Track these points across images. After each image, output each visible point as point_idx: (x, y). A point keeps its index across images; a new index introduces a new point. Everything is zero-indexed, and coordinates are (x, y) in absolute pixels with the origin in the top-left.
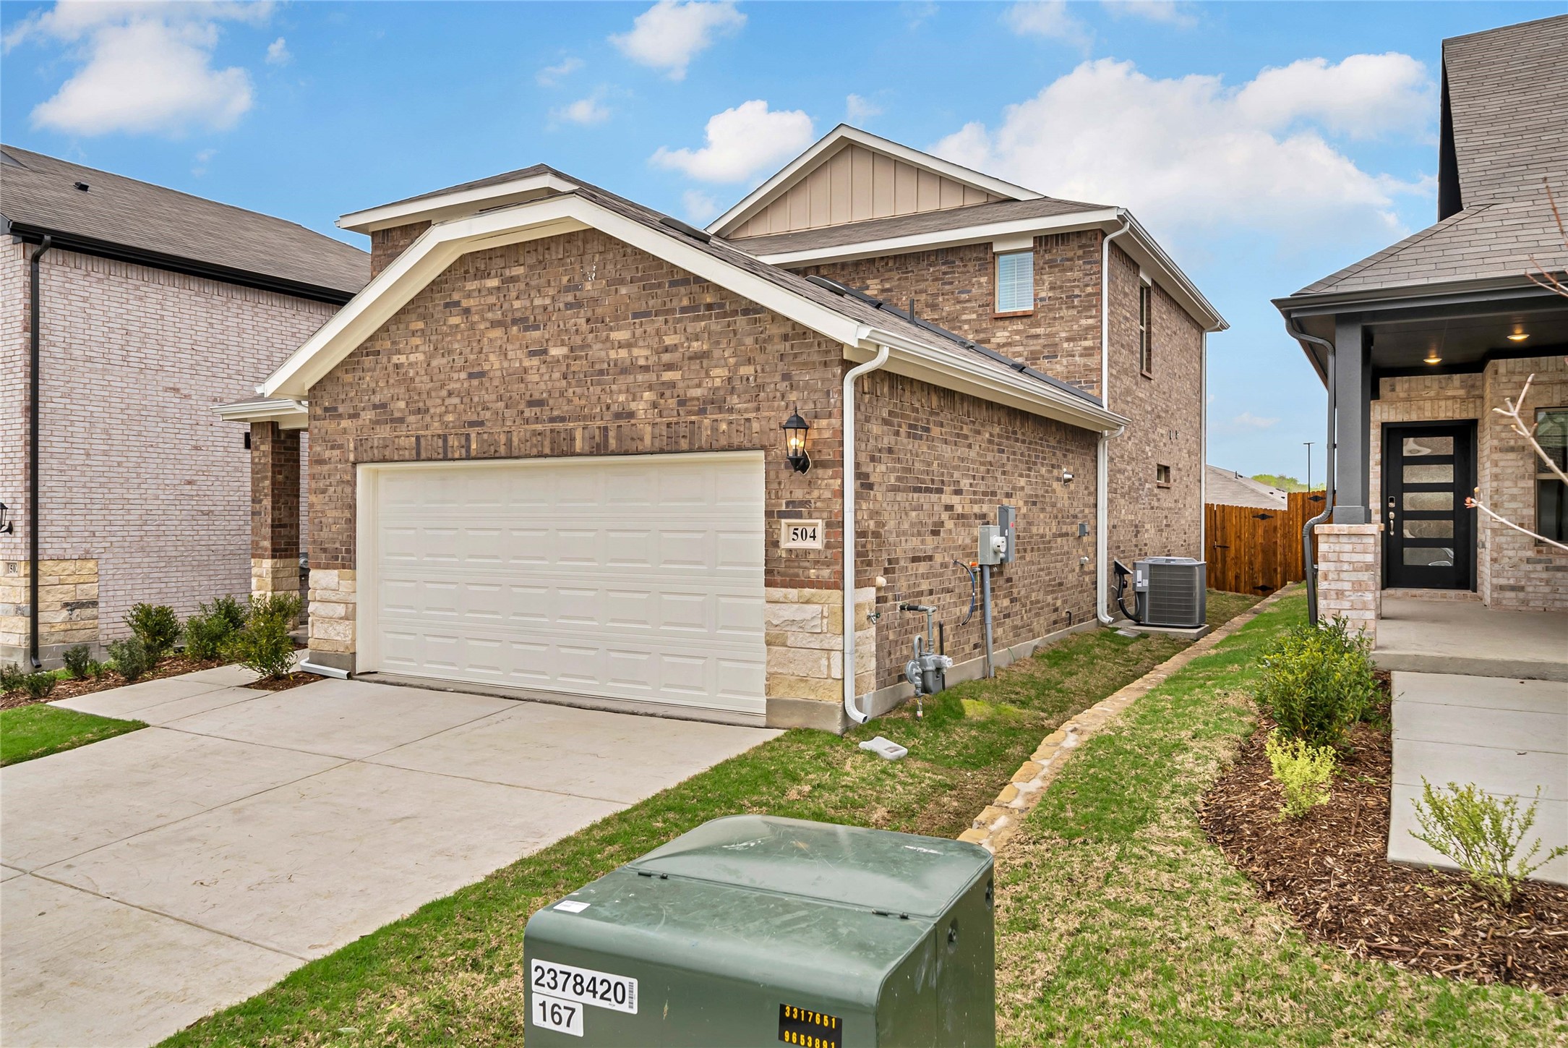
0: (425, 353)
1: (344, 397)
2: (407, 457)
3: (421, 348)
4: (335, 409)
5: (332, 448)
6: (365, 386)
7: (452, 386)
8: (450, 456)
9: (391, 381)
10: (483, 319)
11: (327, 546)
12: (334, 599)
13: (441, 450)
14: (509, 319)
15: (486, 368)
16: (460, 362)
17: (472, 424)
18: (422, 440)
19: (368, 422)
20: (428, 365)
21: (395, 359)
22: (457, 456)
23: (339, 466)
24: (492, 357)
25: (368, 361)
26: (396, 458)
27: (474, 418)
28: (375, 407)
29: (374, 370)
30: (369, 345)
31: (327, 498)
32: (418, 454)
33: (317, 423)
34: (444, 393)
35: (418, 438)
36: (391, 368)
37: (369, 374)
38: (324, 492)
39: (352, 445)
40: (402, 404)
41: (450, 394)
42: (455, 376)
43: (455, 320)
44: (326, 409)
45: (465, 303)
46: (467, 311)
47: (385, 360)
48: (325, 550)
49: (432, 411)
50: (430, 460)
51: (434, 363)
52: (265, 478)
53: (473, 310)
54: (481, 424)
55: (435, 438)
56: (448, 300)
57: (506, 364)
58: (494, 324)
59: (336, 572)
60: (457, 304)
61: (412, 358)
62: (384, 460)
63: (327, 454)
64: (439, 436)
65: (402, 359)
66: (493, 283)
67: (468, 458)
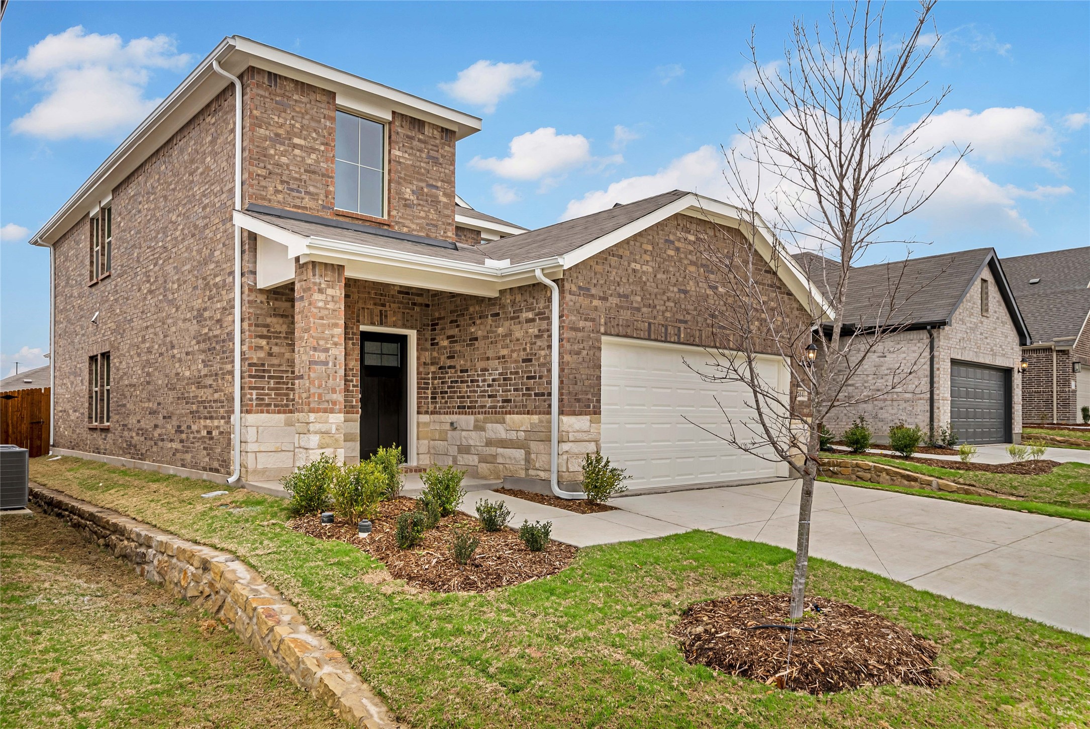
0: (653, 268)
1: (596, 282)
2: (642, 336)
3: (650, 263)
4: (588, 290)
5: (586, 320)
6: (612, 278)
7: (669, 294)
8: (668, 340)
9: (631, 280)
10: (686, 258)
11: (580, 397)
12: (586, 438)
13: (663, 335)
14: (699, 263)
15: (688, 288)
16: (673, 280)
17: (681, 321)
18: (652, 326)
19: (614, 305)
20: (655, 276)
21: (633, 265)
22: (672, 340)
23: (592, 335)
24: (691, 283)
25: (614, 260)
26: (635, 336)
27: (682, 318)
28: (620, 296)
29: (618, 269)
30: (615, 249)
31: (581, 359)
32: (649, 335)
33: (573, 297)
34: (665, 298)
35: (650, 324)
36: (630, 271)
37: (615, 270)
38: (578, 353)
39: (603, 321)
40: (639, 299)
41: (669, 299)
42: (671, 288)
43: (671, 253)
44: (580, 288)
45: (677, 244)
46: (678, 249)
47: (626, 263)
48: (578, 400)
49: (658, 307)
50: (656, 340)
51: (659, 276)
52: (336, 325)
53: (682, 250)
54: (686, 322)
55: (660, 326)
56: (667, 238)
57: (698, 289)
58: (692, 263)
59: (588, 417)
60: (672, 242)
61: (645, 268)
62: (626, 336)
63: (582, 324)
64: (663, 325)
65: (638, 267)
66: (692, 238)
67: (679, 343)
